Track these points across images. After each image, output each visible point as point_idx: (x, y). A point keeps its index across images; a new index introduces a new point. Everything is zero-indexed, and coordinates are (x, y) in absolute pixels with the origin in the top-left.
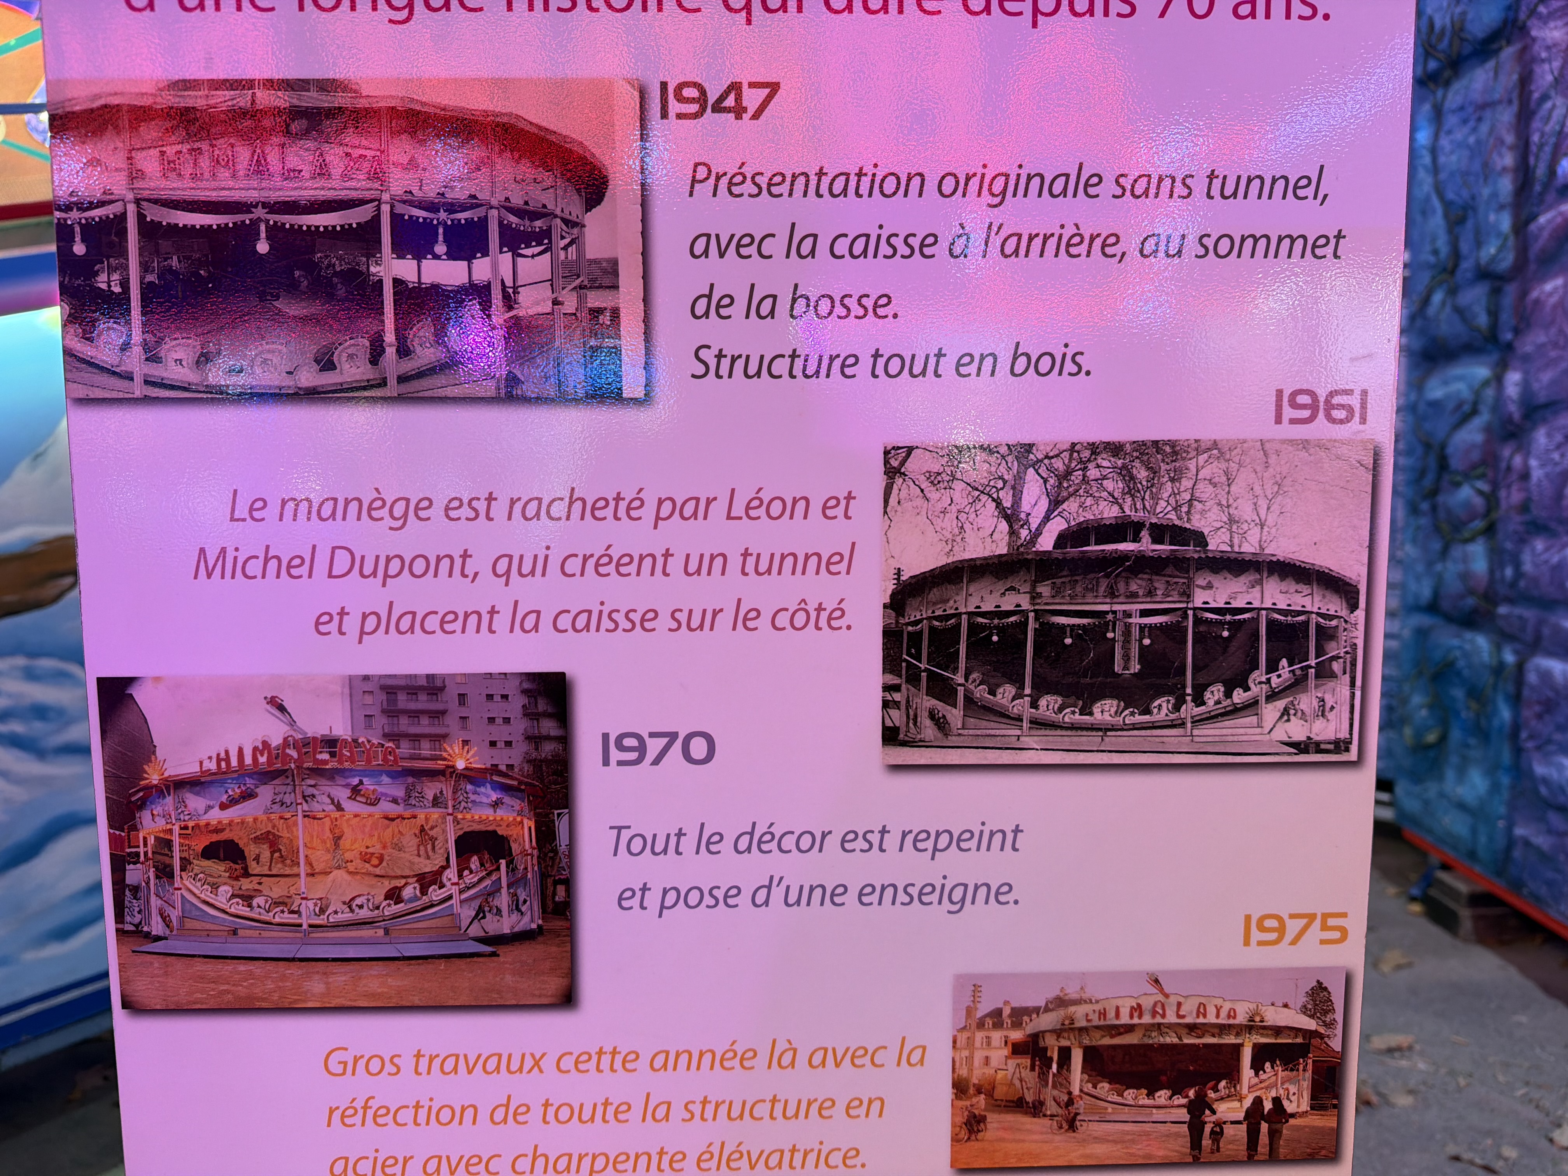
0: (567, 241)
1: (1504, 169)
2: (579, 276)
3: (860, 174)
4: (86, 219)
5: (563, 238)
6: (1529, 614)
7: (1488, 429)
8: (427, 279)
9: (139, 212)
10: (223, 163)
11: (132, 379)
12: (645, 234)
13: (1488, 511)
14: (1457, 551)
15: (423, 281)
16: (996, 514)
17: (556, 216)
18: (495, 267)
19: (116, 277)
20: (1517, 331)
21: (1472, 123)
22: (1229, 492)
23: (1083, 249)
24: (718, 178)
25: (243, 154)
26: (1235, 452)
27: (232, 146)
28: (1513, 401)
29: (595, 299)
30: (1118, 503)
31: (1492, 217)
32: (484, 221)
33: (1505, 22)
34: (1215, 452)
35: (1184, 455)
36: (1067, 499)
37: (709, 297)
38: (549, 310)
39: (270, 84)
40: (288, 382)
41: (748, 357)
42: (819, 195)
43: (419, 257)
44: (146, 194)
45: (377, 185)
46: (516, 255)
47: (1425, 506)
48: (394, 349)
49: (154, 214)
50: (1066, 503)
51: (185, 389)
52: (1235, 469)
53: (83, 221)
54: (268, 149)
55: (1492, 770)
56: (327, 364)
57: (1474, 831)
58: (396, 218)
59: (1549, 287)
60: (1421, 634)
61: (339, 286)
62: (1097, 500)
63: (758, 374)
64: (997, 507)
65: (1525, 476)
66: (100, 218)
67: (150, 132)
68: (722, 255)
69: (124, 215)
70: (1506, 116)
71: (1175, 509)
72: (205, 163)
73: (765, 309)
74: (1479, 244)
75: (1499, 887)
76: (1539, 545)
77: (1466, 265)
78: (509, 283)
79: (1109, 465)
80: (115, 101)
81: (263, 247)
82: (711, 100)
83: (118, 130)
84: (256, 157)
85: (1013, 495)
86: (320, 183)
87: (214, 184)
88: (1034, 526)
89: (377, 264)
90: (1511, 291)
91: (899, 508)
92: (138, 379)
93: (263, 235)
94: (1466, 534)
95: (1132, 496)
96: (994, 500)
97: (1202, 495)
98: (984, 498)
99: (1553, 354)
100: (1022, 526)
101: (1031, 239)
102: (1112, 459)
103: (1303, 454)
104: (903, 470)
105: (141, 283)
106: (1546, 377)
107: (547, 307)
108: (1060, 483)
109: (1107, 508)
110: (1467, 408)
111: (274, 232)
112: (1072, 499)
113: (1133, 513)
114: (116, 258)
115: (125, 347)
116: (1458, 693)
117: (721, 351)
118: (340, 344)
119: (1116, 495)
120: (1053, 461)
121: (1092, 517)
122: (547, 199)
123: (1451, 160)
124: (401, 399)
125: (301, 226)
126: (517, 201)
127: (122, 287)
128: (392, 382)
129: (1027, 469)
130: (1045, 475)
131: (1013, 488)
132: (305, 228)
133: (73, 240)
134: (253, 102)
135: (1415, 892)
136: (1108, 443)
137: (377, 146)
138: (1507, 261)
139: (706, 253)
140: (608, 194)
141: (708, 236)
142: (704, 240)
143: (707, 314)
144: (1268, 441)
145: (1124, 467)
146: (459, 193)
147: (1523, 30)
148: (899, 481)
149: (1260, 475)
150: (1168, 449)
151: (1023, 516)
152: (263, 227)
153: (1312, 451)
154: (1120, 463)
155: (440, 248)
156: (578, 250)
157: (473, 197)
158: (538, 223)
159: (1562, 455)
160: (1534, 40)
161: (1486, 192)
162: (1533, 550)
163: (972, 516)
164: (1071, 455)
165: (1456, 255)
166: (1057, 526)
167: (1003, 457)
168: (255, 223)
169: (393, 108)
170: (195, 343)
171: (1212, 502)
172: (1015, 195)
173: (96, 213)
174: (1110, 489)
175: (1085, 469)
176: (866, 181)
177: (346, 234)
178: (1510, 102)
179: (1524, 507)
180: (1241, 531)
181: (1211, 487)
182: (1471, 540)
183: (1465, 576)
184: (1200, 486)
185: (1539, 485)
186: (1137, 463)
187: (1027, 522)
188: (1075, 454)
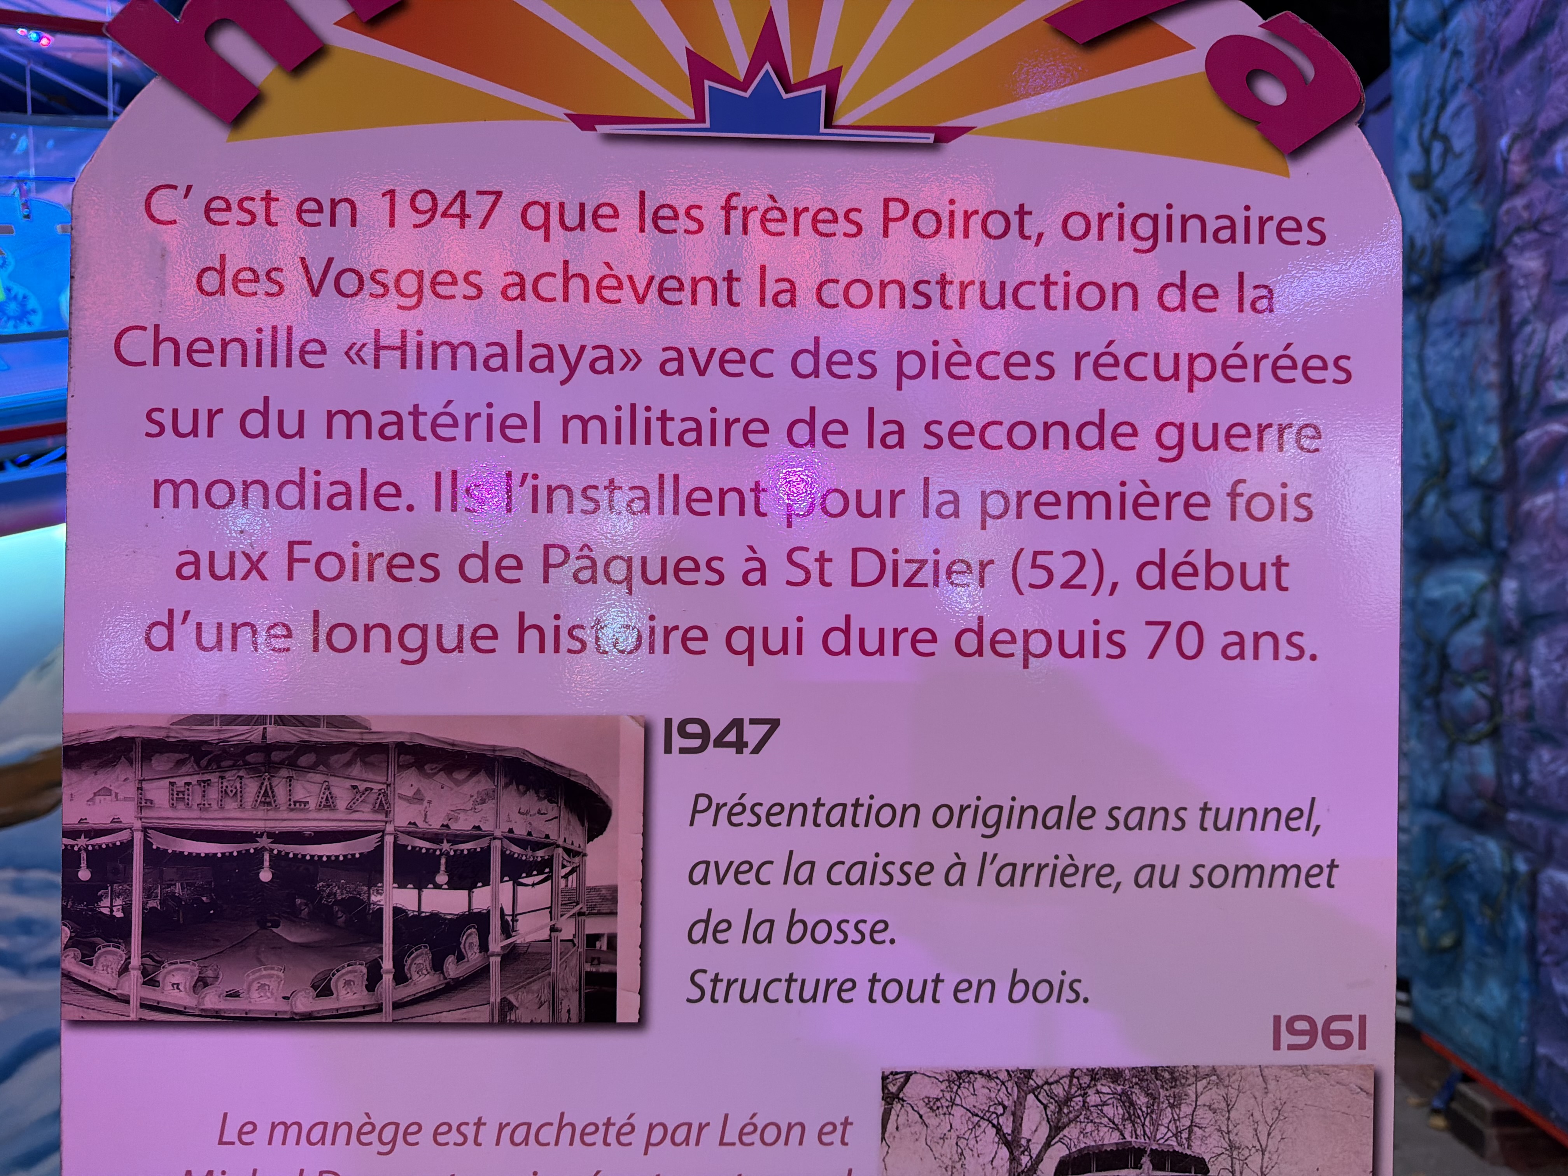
0: (567, 870)
1: (1489, 386)
2: (578, 904)
3: (857, 805)
4: (93, 845)
5: (564, 866)
6: (1540, 823)
7: (1487, 633)
8: (427, 908)
9: (145, 839)
10: (231, 795)
11: (127, 1002)
12: (645, 862)
13: (1492, 715)
14: (1463, 752)
15: (423, 910)
16: (997, 1140)
17: (558, 846)
18: (495, 897)
19: (118, 902)
20: (1511, 540)
21: (1456, 338)
22: (1229, 1118)
23: (1078, 879)
24: (719, 808)
25: (251, 787)
26: (1234, 1078)
27: (241, 778)
28: (1511, 609)
29: (593, 926)
30: (1118, 1129)
31: (1480, 429)
32: (487, 851)
33: (1482, 248)
34: (1214, 1078)
35: (1183, 1081)
36: (1068, 1124)
37: (707, 922)
38: (546, 937)
39: (281, 720)
40: (284, 1007)
41: (744, 981)
42: (816, 824)
43: (420, 887)
44: (156, 823)
45: (382, 817)
46: (517, 883)
47: (1428, 703)
48: (391, 976)
49: (159, 842)
50: (1067, 1129)
51: (179, 1012)
52: (1235, 1095)
53: (90, 848)
54: (275, 781)
55: (1510, 982)
56: (324, 990)
57: (1495, 1045)
58: (399, 849)
59: (1540, 500)
60: (1431, 832)
61: (340, 914)
62: (1098, 1126)
63: (755, 998)
64: (997, 1133)
65: (1527, 683)
66: (107, 845)
67: (161, 763)
68: (720, 881)
69: (130, 843)
70: (1489, 335)
71: (1175, 1135)
72: (213, 794)
73: (762, 933)
74: (1469, 452)
75: (1526, 1107)
76: (1546, 754)
77: (1458, 471)
78: (508, 911)
79: (1108, 1091)
80: (130, 734)
81: (266, 876)
82: (714, 735)
83: (131, 762)
84: (264, 789)
85: (1014, 1121)
86: (325, 814)
87: (220, 815)
88: (1035, 1153)
89: (378, 893)
90: (1503, 501)
91: (897, 1134)
92: (134, 1002)
93: (267, 863)
94: (1471, 736)
95: (1133, 1122)
96: (994, 1126)
97: (1202, 1121)
98: (984, 1124)
99: (1548, 566)
100: (1023, 1153)
101: (1026, 868)
102: (1112, 1085)
103: (1302, 1080)
104: (901, 1095)
105: (143, 908)
106: (1543, 588)
107: (545, 934)
108: (1061, 1110)
109: (1108, 1135)
110: (1465, 611)
111: (278, 861)
112: (1072, 1125)
113: (1134, 1139)
114: (120, 883)
115: (124, 970)
116: (1472, 898)
117: (717, 975)
118: (338, 971)
119: (1116, 1121)
120: (1053, 1087)
121: (1093, 1144)
122: (551, 830)
123: (1438, 369)
124: (396, 1025)
125: (304, 856)
126: (520, 831)
127: (123, 910)
128: (388, 1007)
129: (1026, 1095)
130: (1045, 1102)
131: (1014, 1114)
132: (308, 858)
133: (79, 867)
134: (264, 737)
135: (1437, 1103)
136: (1108, 1070)
137: (384, 779)
138: (1497, 472)
139: (705, 879)
140: (611, 823)
141: (708, 863)
142: (703, 867)
143: (704, 939)
144: (1267, 1067)
145: (1124, 1092)
146: (463, 825)
147: (1501, 257)
148: (897, 1106)
149: (1259, 1100)
150: (1167, 1075)
151: (1023, 1142)
152: (267, 856)
153: (1311, 1076)
154: (1119, 1089)
155: (442, 878)
156: (578, 879)
157: (478, 828)
158: (540, 853)
159: (1564, 668)
160: (1511, 267)
161: (1472, 404)
162: (1540, 758)
163: (972, 1142)
164: (1071, 1082)
165: (1447, 463)
166: (1058, 1152)
167: (1003, 1083)
168: (259, 852)
169: (402, 743)
170: (194, 969)
171: (1213, 1128)
172: (1008, 826)
173: (103, 840)
174: (1111, 1115)
175: (1085, 1095)
176: (862, 812)
177: (349, 863)
178: (1491, 322)
179: (1528, 714)
180: (1243, 1158)
181: (1211, 1113)
182: (1476, 742)
183: (1473, 779)
184: (1200, 1112)
185: (1542, 692)
186: (1136, 1090)
187: (1027, 1148)
188: (1075, 1080)
